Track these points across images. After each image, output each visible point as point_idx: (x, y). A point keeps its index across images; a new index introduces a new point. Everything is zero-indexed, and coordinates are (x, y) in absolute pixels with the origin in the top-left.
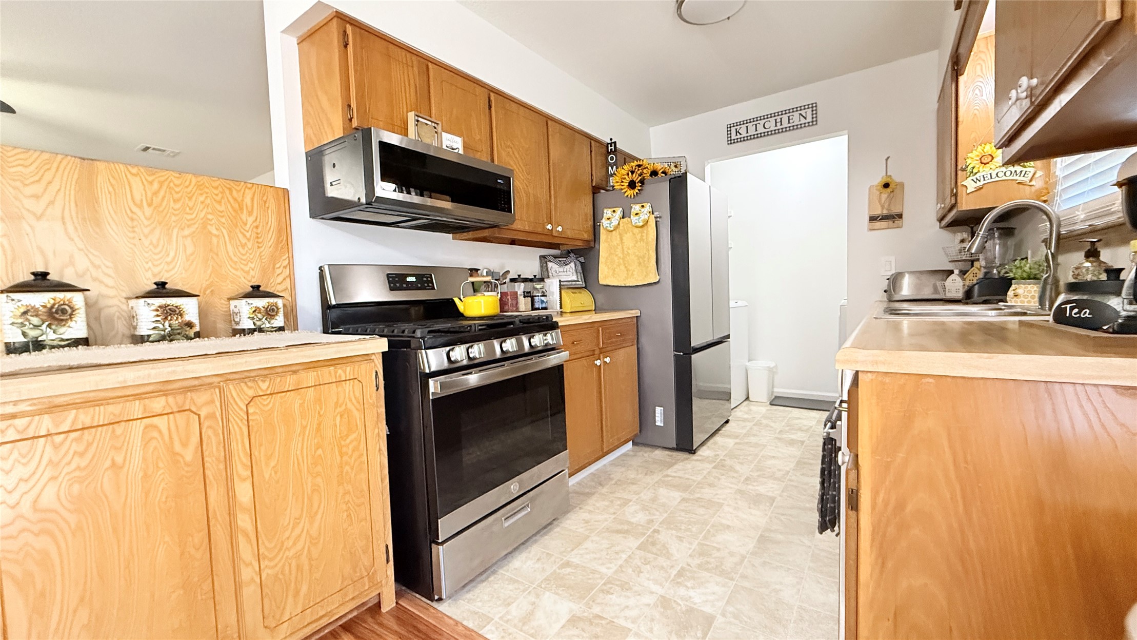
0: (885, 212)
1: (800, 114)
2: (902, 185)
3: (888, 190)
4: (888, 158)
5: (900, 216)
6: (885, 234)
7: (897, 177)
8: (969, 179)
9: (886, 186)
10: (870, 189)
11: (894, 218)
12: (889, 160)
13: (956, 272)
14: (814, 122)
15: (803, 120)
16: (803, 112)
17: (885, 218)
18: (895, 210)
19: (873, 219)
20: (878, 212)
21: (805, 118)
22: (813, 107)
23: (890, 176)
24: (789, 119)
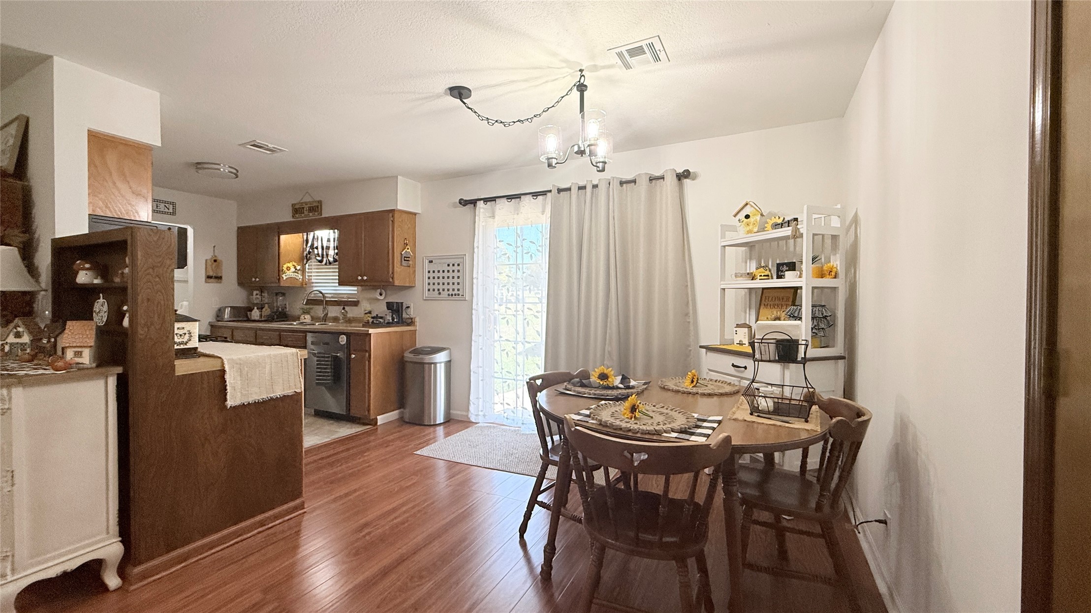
0: (215, 275)
1: (165, 206)
2: (221, 261)
3: (215, 263)
4: (214, 247)
5: (221, 278)
6: (213, 286)
7: (219, 258)
8: (284, 275)
9: (215, 261)
10: (206, 260)
11: (219, 278)
12: (215, 248)
13: (256, 308)
14: (174, 213)
15: (166, 210)
16: (166, 205)
17: (216, 278)
18: (219, 275)
19: (209, 277)
20: (211, 274)
21: (168, 209)
22: (173, 204)
23: (215, 256)
24: (157, 206)
